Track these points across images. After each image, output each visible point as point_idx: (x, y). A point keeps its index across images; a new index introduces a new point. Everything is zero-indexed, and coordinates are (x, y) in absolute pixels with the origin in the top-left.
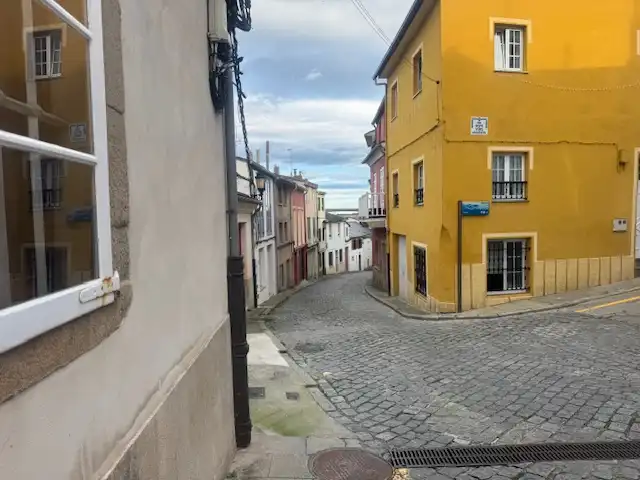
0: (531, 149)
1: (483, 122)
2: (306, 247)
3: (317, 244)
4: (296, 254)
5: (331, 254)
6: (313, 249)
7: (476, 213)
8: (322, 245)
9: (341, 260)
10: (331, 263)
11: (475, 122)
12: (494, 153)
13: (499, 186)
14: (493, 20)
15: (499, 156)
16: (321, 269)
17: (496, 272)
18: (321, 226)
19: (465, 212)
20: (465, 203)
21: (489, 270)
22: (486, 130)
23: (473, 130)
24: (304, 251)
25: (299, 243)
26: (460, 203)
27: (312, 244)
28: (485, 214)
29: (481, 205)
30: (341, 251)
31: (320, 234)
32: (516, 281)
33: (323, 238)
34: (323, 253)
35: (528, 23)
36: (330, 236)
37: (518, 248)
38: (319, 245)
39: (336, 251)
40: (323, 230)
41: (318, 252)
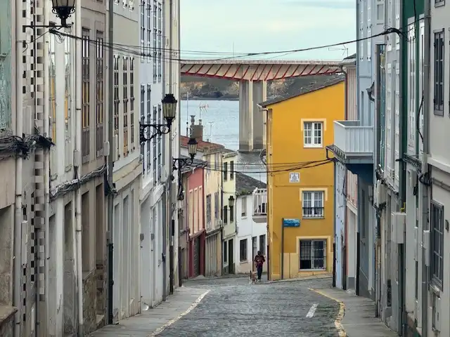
0: (326, 189)
1: (297, 175)
2: (204, 234)
3: (221, 230)
4: (191, 242)
5: (243, 243)
6: (214, 235)
7: (292, 225)
8: (229, 230)
11: (292, 176)
12: (303, 191)
13: (307, 210)
14: (303, 120)
15: (307, 194)
16: (226, 265)
17: (306, 259)
18: (226, 203)
19: (286, 225)
20: (286, 219)
21: (301, 257)
22: (298, 180)
23: (291, 179)
24: (202, 239)
25: (195, 230)
26: (283, 219)
27: (213, 229)
28: (299, 226)
29: (295, 220)
30: (262, 238)
31: (226, 213)
32: (320, 264)
33: (232, 219)
34: (231, 242)
35: (324, 120)
36: (243, 214)
37: (320, 244)
38: (224, 229)
39: (254, 239)
40: (232, 207)
41: (222, 240)
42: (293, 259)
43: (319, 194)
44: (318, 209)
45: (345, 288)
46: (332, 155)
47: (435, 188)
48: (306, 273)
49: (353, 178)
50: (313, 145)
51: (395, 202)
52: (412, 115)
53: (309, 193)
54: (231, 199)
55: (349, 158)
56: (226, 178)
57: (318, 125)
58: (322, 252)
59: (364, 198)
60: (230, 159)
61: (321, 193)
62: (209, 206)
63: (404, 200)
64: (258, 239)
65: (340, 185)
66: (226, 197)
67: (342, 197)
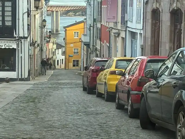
1: (72, 45)
2: (49, 58)
5: (58, 61)
6: (51, 59)
7: (71, 56)
8: (54, 57)
9: (62, 63)
10: (58, 64)
13: (75, 53)
14: (74, 32)
18: (54, 51)
21: (73, 64)
24: (48, 60)
26: (69, 55)
27: (51, 57)
28: (73, 57)
30: (63, 60)
31: (54, 53)
32: (77, 66)
33: (55, 55)
34: (55, 60)
35: (79, 32)
36: (58, 53)
37: (78, 61)
38: (53, 57)
39: (60, 60)
40: (55, 52)
41: (53, 60)
42: (71, 64)
43: (77, 49)
44: (77, 53)
45: (83, 71)
46: (81, 41)
47: (97, 51)
48: (74, 68)
49: (85, 47)
50: (76, 37)
51: (92, 53)
52: (94, 38)
53: (75, 49)
54: (55, 50)
55: (84, 42)
56: (54, 44)
57: (78, 33)
58: (78, 63)
59: (87, 51)
60: (55, 40)
61: (78, 49)
62: (50, 51)
63: (93, 52)
64: (61, 60)
65: (82, 48)
66: (54, 49)
67: (83, 50)
